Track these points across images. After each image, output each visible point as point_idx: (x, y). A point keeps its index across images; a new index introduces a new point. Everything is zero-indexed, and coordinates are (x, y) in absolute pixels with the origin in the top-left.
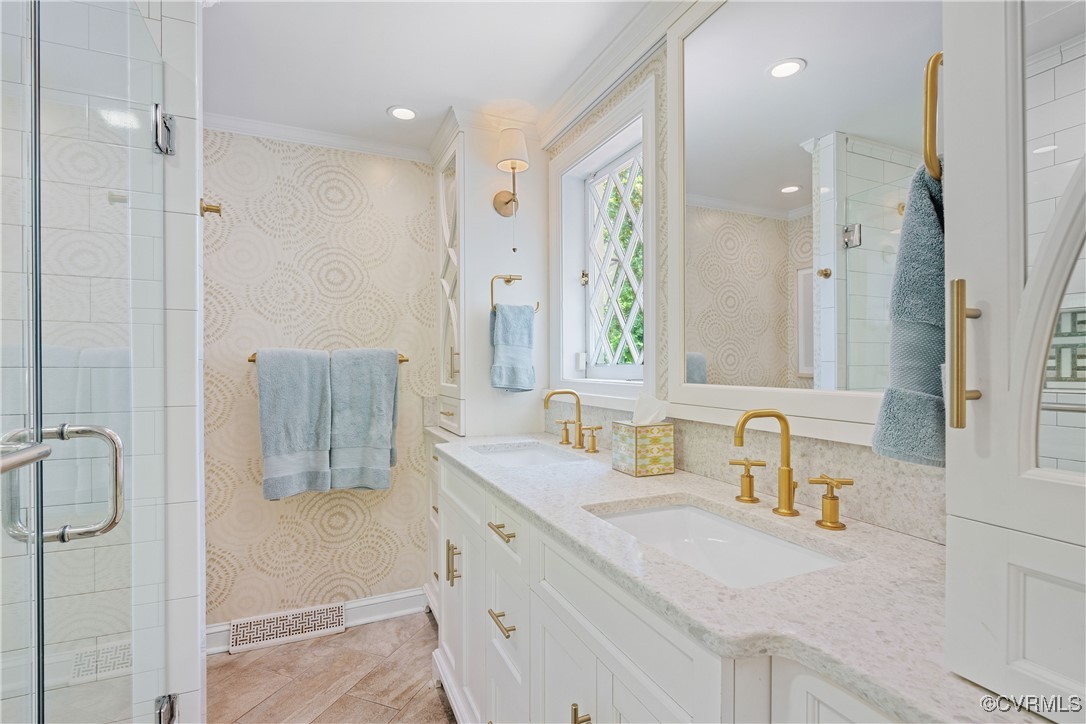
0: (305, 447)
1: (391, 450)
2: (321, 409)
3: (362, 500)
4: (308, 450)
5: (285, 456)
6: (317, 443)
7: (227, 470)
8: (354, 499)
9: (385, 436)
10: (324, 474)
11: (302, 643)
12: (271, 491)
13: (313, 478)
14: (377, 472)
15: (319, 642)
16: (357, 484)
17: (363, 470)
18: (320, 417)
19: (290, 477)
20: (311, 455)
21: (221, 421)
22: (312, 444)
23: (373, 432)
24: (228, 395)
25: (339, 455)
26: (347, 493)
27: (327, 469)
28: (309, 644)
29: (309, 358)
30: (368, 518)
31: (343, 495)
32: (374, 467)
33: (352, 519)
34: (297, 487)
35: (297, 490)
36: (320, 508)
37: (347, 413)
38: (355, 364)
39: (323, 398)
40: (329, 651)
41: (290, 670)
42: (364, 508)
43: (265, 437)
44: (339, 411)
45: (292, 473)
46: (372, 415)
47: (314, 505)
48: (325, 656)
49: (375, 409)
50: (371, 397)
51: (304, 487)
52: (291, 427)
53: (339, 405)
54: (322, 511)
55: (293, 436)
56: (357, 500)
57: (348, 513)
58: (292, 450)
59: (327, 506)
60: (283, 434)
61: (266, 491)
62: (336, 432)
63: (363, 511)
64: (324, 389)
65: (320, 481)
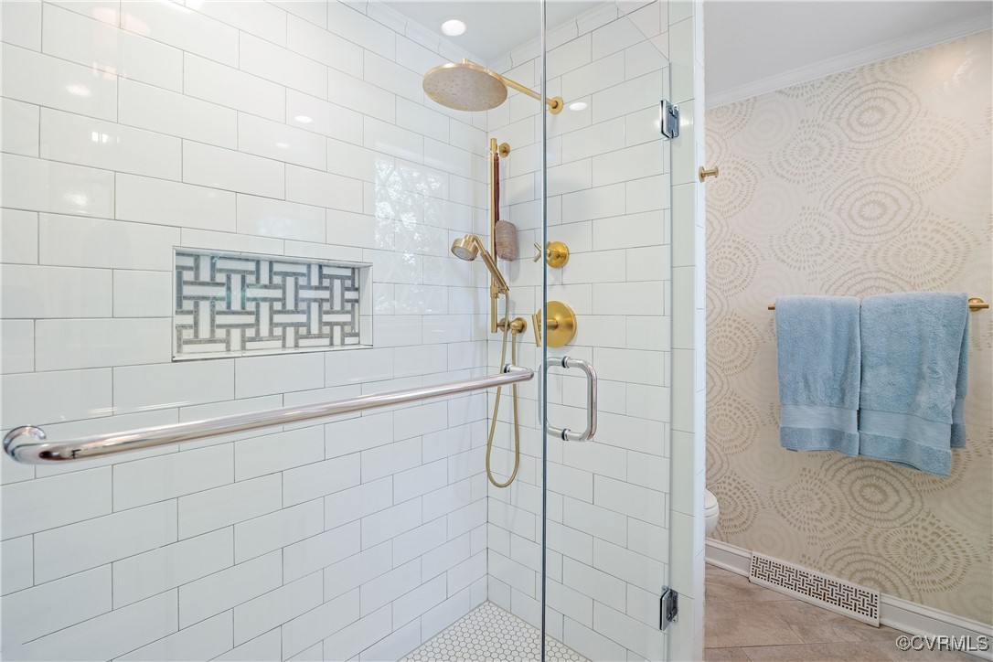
0: (827, 402)
1: (954, 428)
2: (847, 362)
3: (909, 480)
4: (831, 405)
5: (804, 407)
6: (842, 400)
7: (751, 410)
8: (897, 475)
9: (941, 406)
10: (850, 436)
11: (824, 611)
12: (789, 440)
13: (836, 438)
14: (928, 452)
15: (844, 621)
16: (897, 457)
17: (905, 444)
18: (846, 371)
19: (809, 430)
20: (834, 411)
21: (746, 364)
22: (836, 400)
23: (923, 399)
24: (753, 340)
25: (870, 418)
26: (887, 465)
27: (854, 431)
28: (831, 616)
29: (833, 306)
30: (918, 504)
31: (880, 465)
32: (922, 443)
33: (893, 498)
34: (815, 443)
35: (817, 446)
36: (849, 472)
37: (884, 370)
38: (895, 312)
39: (850, 350)
40: (854, 639)
41: (804, 632)
42: (912, 490)
43: (782, 384)
44: (872, 367)
45: (811, 427)
46: (920, 376)
47: (842, 468)
48: (847, 642)
49: (925, 369)
50: (920, 354)
51: (826, 445)
52: (810, 378)
53: (871, 360)
54: (852, 476)
55: (812, 388)
56: (901, 478)
57: (889, 490)
58: (812, 403)
59: (859, 473)
60: (802, 385)
61: (782, 438)
62: (867, 391)
63: (910, 494)
64: (851, 340)
65: (844, 443)
